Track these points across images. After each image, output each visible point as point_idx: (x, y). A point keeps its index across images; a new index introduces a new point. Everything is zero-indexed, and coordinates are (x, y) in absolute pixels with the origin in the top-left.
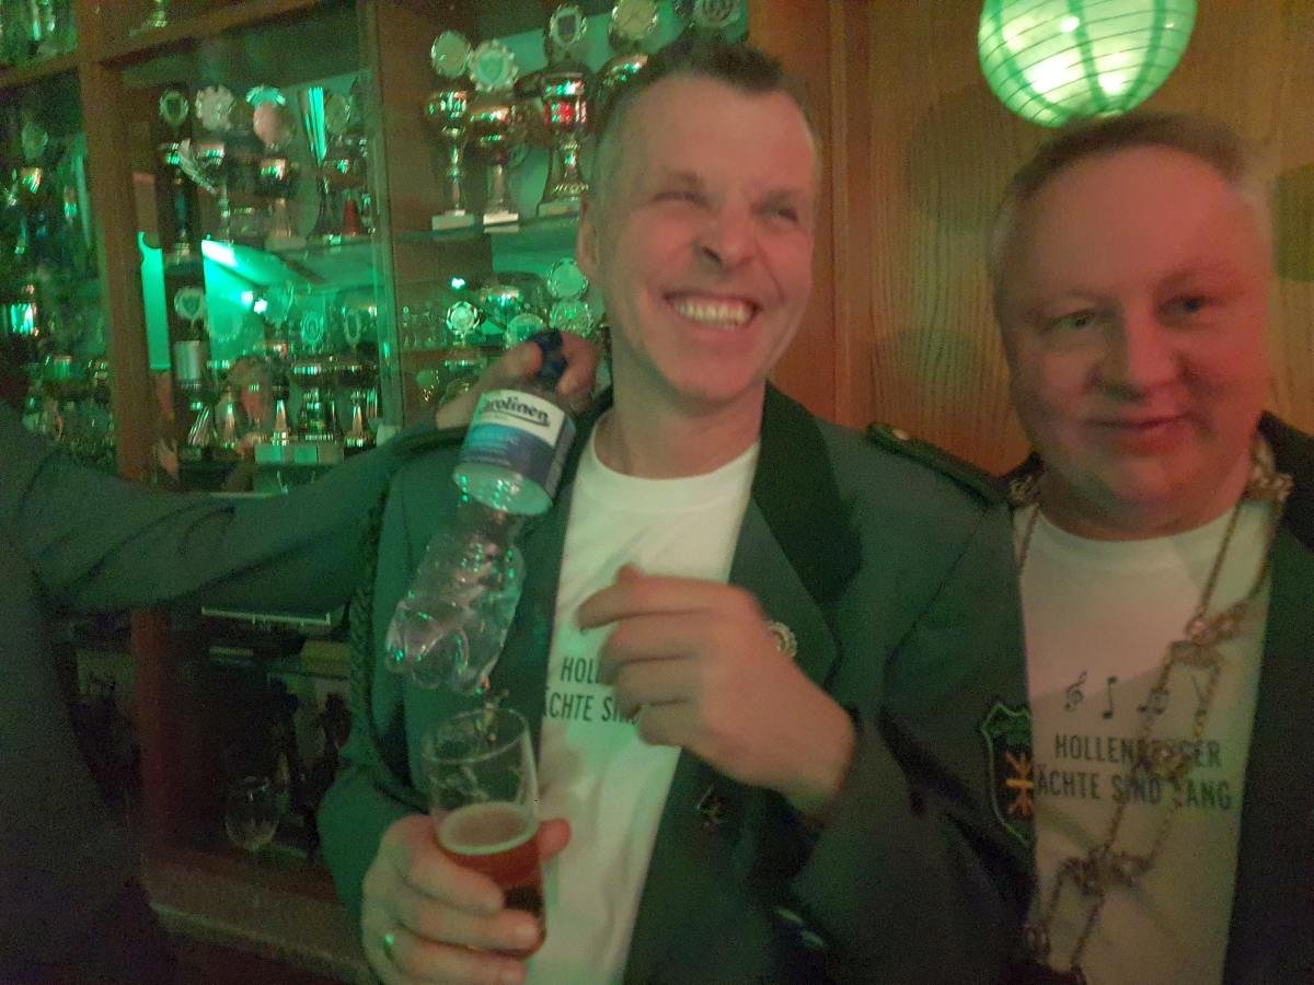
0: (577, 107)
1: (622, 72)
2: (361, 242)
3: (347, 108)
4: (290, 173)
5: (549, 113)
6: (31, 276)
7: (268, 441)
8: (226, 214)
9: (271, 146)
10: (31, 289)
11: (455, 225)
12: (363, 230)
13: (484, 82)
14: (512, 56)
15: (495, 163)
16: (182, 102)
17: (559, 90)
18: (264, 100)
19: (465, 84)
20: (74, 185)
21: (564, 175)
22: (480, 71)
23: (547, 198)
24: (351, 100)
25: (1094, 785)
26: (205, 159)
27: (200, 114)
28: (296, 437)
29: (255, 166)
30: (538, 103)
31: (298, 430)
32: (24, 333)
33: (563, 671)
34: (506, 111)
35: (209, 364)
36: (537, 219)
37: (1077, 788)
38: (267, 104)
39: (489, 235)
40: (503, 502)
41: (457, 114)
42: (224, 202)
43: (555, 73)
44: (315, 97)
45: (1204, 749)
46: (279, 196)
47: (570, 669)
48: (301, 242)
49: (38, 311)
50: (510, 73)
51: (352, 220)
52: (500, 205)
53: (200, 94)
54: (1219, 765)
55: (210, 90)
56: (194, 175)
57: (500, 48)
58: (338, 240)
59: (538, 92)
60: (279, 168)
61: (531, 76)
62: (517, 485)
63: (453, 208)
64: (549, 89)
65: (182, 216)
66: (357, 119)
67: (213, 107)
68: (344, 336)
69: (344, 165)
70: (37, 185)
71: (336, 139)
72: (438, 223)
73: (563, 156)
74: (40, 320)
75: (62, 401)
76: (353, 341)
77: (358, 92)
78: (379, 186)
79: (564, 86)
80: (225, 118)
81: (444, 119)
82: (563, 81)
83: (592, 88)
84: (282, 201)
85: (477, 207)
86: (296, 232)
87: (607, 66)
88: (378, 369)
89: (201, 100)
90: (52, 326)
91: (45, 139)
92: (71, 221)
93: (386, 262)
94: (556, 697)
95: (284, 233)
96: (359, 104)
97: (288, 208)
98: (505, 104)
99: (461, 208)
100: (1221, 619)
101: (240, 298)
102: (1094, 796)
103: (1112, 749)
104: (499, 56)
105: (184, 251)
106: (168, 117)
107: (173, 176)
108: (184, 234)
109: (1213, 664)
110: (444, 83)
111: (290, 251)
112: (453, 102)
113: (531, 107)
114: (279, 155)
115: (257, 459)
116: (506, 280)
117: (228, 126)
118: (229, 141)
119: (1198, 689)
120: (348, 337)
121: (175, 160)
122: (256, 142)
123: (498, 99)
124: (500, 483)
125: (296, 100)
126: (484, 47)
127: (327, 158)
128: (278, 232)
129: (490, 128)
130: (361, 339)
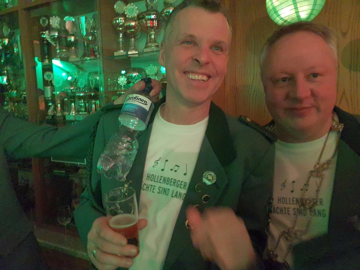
0: (154, 22)
1: (167, 12)
2: (95, 59)
3: (91, 22)
4: (76, 41)
5: (147, 23)
6: (5, 68)
7: (69, 114)
8: (58, 51)
9: (70, 32)
10: (5, 72)
11: (121, 54)
12: (96, 56)
13: (129, 15)
14: (137, 7)
15: (132, 37)
16: (46, 20)
17: (149, 17)
18: (69, 20)
19: (124, 15)
20: (17, 43)
21: (151, 41)
22: (128, 12)
23: (146, 47)
24: (92, 20)
25: (288, 211)
26: (53, 36)
27: (51, 24)
28: (77, 113)
29: (66, 38)
30: (144, 21)
31: (78, 111)
32: (4, 84)
33: (147, 177)
34: (135, 23)
35: (53, 93)
36: (143, 53)
37: (284, 212)
38: (69, 21)
39: (130, 57)
40: (132, 126)
41: (121, 24)
42: (58, 48)
43: (148, 12)
44: (83, 19)
45: (318, 201)
46: (72, 47)
47: (149, 177)
48: (78, 59)
49: (7, 78)
50: (136, 13)
51: (93, 53)
52: (133, 49)
53: (51, 18)
54: (322, 205)
55: (54, 17)
56: (49, 40)
57: (133, 5)
58: (89, 58)
59: (143, 18)
60: (72, 39)
61: (142, 13)
62: (137, 121)
63: (120, 50)
64: (147, 17)
65: (46, 52)
66: (94, 25)
67: (55, 22)
68: (90, 85)
69: (90, 38)
70: (7, 43)
71: (88, 30)
72: (116, 54)
73: (150, 35)
74: (8, 80)
75: (14, 103)
76: (93, 86)
77: (94, 18)
78: (100, 44)
79: (151, 16)
80: (58, 25)
81: (118, 25)
82: (150, 15)
83: (159, 17)
84: (74, 48)
85: (127, 49)
86: (77, 56)
87: (163, 10)
88: (99, 94)
89: (51, 20)
90: (11, 82)
91: (9, 30)
92: (16, 53)
93: (101, 65)
94: (145, 185)
95: (74, 57)
96: (94, 21)
97: (75, 50)
98: (135, 21)
99: (122, 50)
100: (324, 164)
101: (62, 75)
102: (289, 214)
103: (293, 201)
104: (133, 7)
105: (47, 61)
106: (42, 24)
107: (44, 41)
108: (47, 57)
109: (321, 177)
110: (118, 15)
111: (75, 62)
112: (120, 20)
113: (142, 22)
114: (73, 35)
115: (66, 119)
116: (135, 70)
117: (59, 27)
118: (59, 31)
119: (317, 184)
120: (91, 85)
121: (44, 36)
122: (66, 31)
123: (133, 19)
124: (132, 120)
125: (77, 20)
126: (129, 5)
127: (85, 36)
128: (72, 56)
129: (130, 27)
130: (95, 86)
